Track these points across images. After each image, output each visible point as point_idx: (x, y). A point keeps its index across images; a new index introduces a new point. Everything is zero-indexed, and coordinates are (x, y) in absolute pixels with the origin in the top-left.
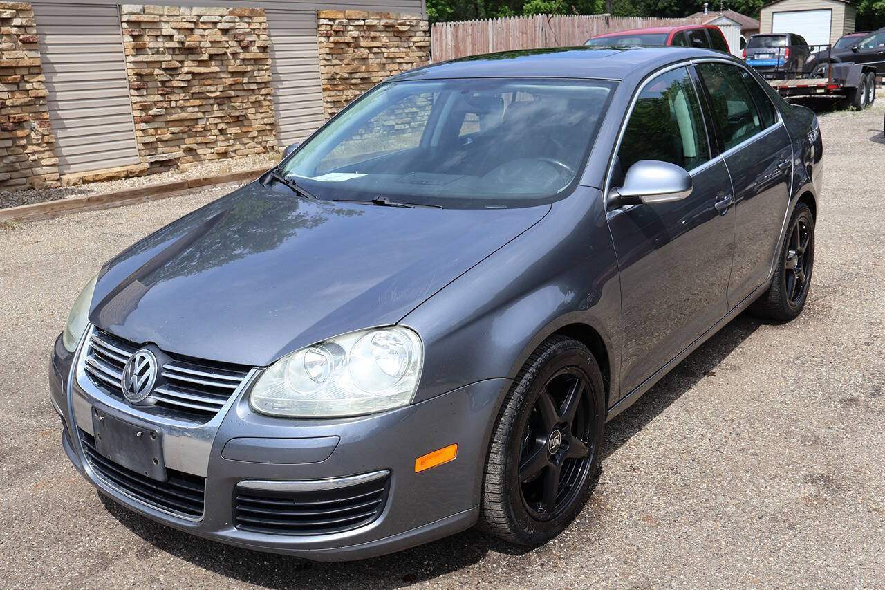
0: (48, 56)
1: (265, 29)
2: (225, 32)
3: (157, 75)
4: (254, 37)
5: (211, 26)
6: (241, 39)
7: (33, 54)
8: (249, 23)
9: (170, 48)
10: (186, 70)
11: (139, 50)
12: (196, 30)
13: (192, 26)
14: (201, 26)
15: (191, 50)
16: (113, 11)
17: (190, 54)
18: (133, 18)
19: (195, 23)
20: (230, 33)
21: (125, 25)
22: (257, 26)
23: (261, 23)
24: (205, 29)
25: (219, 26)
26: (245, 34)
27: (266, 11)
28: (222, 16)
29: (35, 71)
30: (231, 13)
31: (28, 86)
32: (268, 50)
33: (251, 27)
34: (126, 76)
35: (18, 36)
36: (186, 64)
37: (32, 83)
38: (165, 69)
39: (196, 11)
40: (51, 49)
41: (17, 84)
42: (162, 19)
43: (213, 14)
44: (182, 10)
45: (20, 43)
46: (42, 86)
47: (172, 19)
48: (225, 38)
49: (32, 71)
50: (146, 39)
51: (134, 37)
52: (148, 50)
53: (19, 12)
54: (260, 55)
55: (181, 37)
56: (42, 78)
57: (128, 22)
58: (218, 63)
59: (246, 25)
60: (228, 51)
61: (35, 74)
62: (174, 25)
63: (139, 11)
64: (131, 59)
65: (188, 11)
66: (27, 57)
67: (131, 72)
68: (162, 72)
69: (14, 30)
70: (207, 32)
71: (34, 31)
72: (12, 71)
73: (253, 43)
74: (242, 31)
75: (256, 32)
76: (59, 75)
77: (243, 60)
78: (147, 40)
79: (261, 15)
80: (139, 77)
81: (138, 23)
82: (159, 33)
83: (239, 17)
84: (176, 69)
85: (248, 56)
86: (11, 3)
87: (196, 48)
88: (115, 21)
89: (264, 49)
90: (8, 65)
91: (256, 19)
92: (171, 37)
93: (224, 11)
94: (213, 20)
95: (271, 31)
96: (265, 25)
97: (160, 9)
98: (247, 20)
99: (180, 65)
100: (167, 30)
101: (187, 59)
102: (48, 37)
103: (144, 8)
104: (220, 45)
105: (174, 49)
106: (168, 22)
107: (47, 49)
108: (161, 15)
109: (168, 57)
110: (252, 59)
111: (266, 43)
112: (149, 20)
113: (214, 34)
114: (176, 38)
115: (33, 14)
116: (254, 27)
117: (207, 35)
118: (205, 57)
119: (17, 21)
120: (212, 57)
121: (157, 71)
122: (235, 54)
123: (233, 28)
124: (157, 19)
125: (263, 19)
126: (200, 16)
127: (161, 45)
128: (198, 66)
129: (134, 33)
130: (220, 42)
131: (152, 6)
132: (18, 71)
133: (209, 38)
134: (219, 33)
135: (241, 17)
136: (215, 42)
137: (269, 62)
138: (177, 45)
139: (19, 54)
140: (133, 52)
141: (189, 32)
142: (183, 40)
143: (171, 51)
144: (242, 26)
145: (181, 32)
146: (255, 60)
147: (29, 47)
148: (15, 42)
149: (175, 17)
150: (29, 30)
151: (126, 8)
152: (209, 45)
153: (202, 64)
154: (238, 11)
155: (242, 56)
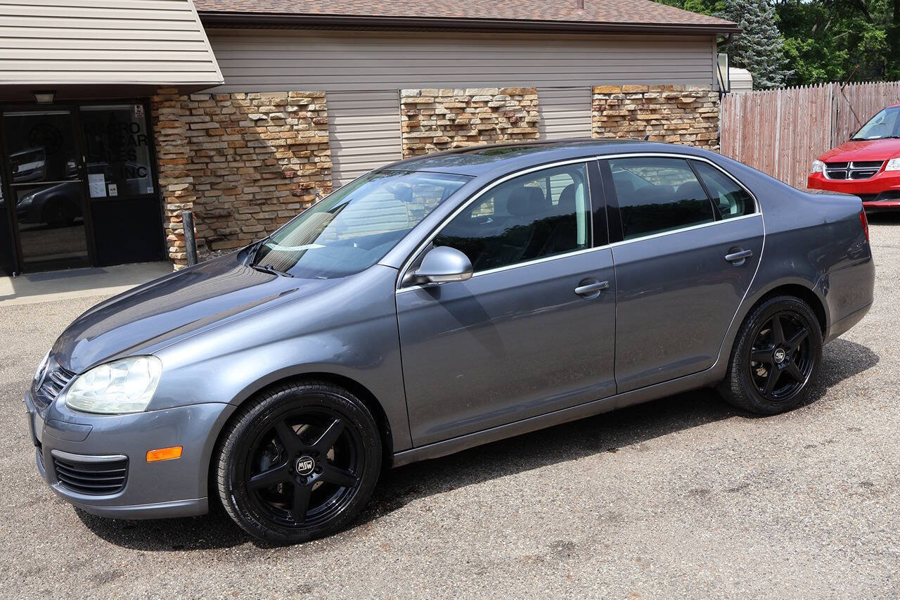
0: (336, 135)
1: (535, 106)
2: (495, 109)
3: (428, 149)
4: (524, 114)
5: (482, 105)
6: (511, 115)
7: (323, 133)
8: (520, 101)
9: (442, 125)
10: (455, 144)
11: (413, 128)
12: (468, 109)
13: (464, 105)
14: (473, 105)
15: (462, 127)
16: (395, 95)
17: (461, 130)
18: (410, 100)
19: (467, 103)
20: (500, 111)
21: (403, 107)
22: (528, 103)
23: (531, 101)
24: (476, 108)
25: (490, 104)
26: (515, 111)
27: (538, 89)
28: (493, 96)
29: (323, 147)
30: (503, 93)
31: (317, 160)
32: (537, 125)
33: (522, 104)
34: (401, 151)
35: (312, 118)
36: (456, 139)
37: (320, 157)
38: (436, 144)
39: (469, 92)
40: (339, 128)
41: (308, 158)
42: (437, 100)
43: (484, 94)
44: (456, 92)
45: (313, 125)
46: (328, 159)
47: (446, 100)
48: (494, 115)
49: (321, 147)
50: (421, 118)
51: (409, 117)
52: (422, 127)
53: (314, 99)
54: (529, 130)
55: (453, 116)
56: (328, 152)
57: (405, 104)
58: (486, 138)
59: (517, 103)
60: (497, 127)
61: (323, 149)
62: (447, 105)
63: (415, 95)
64: (406, 135)
65: (461, 93)
66: (318, 136)
67: (405, 147)
68: (433, 146)
69: (309, 114)
70: (478, 111)
71: (326, 115)
72: (304, 148)
73: (523, 119)
74: (511, 109)
75: (526, 109)
76: (343, 150)
77: (511, 134)
78: (422, 120)
79: (532, 93)
80: (411, 151)
81: (415, 104)
82: (433, 113)
83: (510, 96)
84: (446, 143)
85: (516, 131)
86: (308, 93)
87: (466, 125)
88: (396, 103)
89: (533, 124)
90: (301, 142)
91: (526, 97)
92: (444, 115)
93: (495, 91)
94: (483, 100)
95: (543, 107)
96: (535, 103)
97: (434, 92)
98: (517, 98)
99: (450, 140)
100: (440, 109)
101: (457, 135)
102: (337, 118)
103: (420, 91)
104: (490, 122)
105: (445, 126)
106: (442, 103)
107: (336, 129)
108: (435, 97)
109: (439, 133)
110: (520, 134)
111: (535, 119)
112: (423, 101)
113: (485, 112)
114: (448, 117)
115: (325, 101)
116: (525, 104)
117: (478, 113)
118: (473, 133)
119: (311, 107)
120: (481, 132)
121: (428, 146)
122: (503, 129)
123: (504, 106)
124: (432, 100)
125: (533, 97)
126: (472, 97)
127: (434, 123)
128: (467, 141)
129: (409, 114)
130: (490, 119)
131: (428, 90)
132: (309, 148)
133: (480, 116)
134: (490, 110)
135: (512, 96)
136: (485, 119)
137: (537, 136)
138: (448, 123)
139: (312, 133)
140: (405, 129)
141: (461, 111)
142: (453, 118)
143: (443, 129)
144: (513, 104)
145: (454, 111)
146: (523, 134)
147: (320, 127)
148: (309, 124)
149: (449, 99)
150: (321, 113)
151: (404, 93)
152: (479, 122)
153: (470, 139)
154: (509, 91)
155: (509, 131)
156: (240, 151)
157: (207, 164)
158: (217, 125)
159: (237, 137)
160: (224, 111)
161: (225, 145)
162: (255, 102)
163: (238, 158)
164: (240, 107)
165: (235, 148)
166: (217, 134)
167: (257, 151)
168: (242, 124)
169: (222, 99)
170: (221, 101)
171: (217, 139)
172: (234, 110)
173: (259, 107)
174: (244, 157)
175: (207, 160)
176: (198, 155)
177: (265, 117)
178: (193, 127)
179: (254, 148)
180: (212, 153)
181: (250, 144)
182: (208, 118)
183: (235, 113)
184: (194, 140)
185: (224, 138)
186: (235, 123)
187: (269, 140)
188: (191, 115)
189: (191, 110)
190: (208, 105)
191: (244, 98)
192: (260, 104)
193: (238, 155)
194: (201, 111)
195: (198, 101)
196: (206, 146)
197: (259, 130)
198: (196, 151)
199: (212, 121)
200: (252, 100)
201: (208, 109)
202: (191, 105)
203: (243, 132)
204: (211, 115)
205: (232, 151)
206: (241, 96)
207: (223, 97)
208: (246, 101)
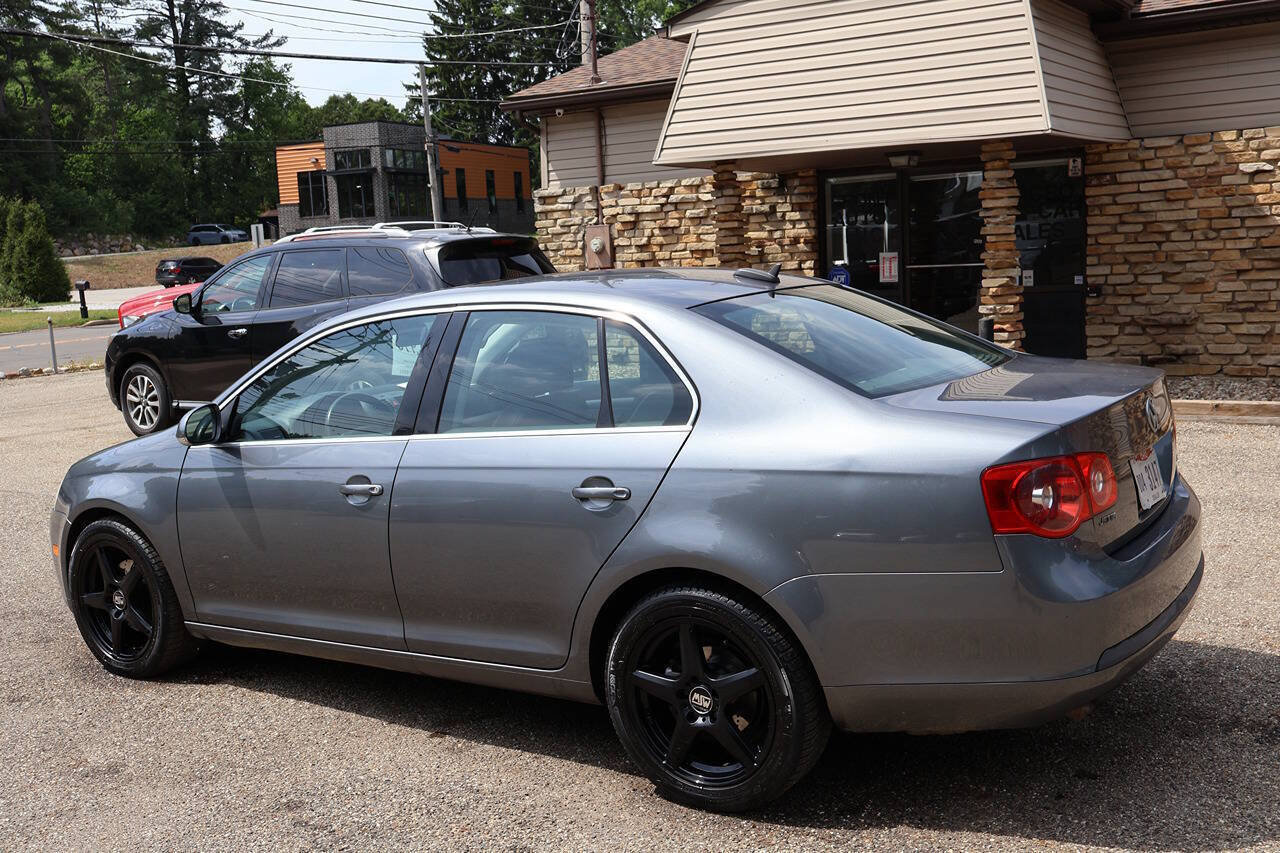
156: (1217, 224)
157: (1159, 244)
158: (1183, 184)
159: (1216, 201)
160: (1198, 161)
161: (1193, 214)
162: (1253, 144)
163: (1212, 235)
164: (1227, 152)
165: (1211, 219)
166: (1180, 197)
167: (1248, 223)
168: (1226, 180)
169: (1194, 142)
170: (1194, 145)
171: (1181, 205)
172: (1215, 158)
173: (1259, 150)
174: (1224, 233)
175: (1159, 238)
176: (1149, 230)
177: (1268, 167)
178: (1143, 187)
179: (1243, 219)
180: (1168, 228)
181: (1235, 213)
182: (1168, 174)
183: (1215, 164)
184: (1144, 207)
185: (1193, 203)
186: (1214, 178)
187: (1271, 205)
188: (1144, 169)
189: (1142, 161)
190: (1172, 153)
191: (1234, 137)
192: (1262, 146)
193: (1214, 230)
194: (1160, 163)
195: (1156, 149)
196: (1162, 216)
197: (1257, 188)
198: (1145, 224)
199: (1176, 177)
200: (1249, 140)
201: (1170, 160)
202: (1142, 155)
203: (1227, 192)
204: (1174, 168)
205: (1204, 224)
206: (1232, 135)
207: (1196, 138)
208: (1238, 143)
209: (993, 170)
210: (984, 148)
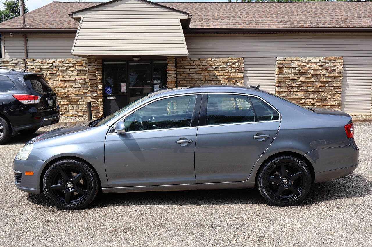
0: (247, 74)
1: (342, 65)
2: (321, 66)
3: (287, 82)
4: (336, 68)
5: (314, 64)
6: (328, 69)
7: (241, 74)
8: (334, 63)
9: (294, 72)
10: (299, 80)
11: (280, 73)
12: (307, 66)
13: (305, 64)
14: (310, 64)
15: (304, 73)
16: (274, 59)
17: (303, 74)
18: (280, 62)
19: (307, 63)
20: (323, 67)
21: (277, 64)
22: (338, 64)
23: (340, 63)
24: (311, 65)
25: (318, 64)
26: (331, 67)
27: (343, 58)
28: (320, 60)
29: (241, 79)
30: (325, 59)
31: (238, 84)
32: (342, 73)
33: (335, 64)
34: (275, 82)
35: (237, 68)
36: (300, 78)
37: (239, 83)
38: (291, 80)
39: (308, 58)
40: (248, 72)
41: (234, 83)
42: (293, 62)
43: (316, 59)
44: (302, 58)
45: (237, 70)
46: (242, 84)
47: (297, 62)
48: (320, 69)
49: (240, 79)
50: (284, 69)
51: (279, 68)
52: (285, 73)
53: (238, 60)
54: (338, 75)
55: (299, 68)
56: (243, 81)
57: (278, 63)
58: (315, 78)
59: (332, 64)
60: (321, 73)
61: (241, 80)
62: (297, 64)
63: (282, 59)
64: (277, 76)
65: (305, 59)
66: (239, 75)
67: (277, 80)
68: (289, 81)
69: (236, 66)
70: (312, 66)
71: (243, 67)
72: (233, 79)
73: (335, 70)
74: (329, 66)
75: (337, 66)
76: (250, 81)
77: (328, 77)
78: (285, 70)
79: (340, 59)
80: (279, 82)
81: (283, 63)
82: (290, 67)
83: (329, 60)
84: (295, 80)
85: (330, 75)
86: (236, 58)
87: (306, 72)
88: (274, 63)
89: (340, 73)
90: (231, 77)
91: (337, 61)
92: (296, 68)
93: (321, 58)
94: (315, 62)
95: (346, 65)
96: (341, 63)
97: (292, 58)
98: (332, 61)
99: (297, 78)
100: (294, 65)
101: (301, 76)
102: (248, 68)
103: (285, 58)
104: (318, 71)
105: (296, 73)
106: (295, 63)
107: (247, 72)
108: (292, 60)
109: (293, 75)
110: (333, 77)
111: (341, 71)
112: (286, 62)
113: (316, 67)
114: (297, 69)
115: (243, 61)
116: (336, 64)
117: (312, 68)
118: (309, 76)
119: (237, 64)
120: (313, 76)
121: (287, 80)
122: (324, 75)
123: (325, 65)
124: (290, 62)
125: (341, 61)
126: (310, 60)
127: (291, 71)
128: (305, 79)
130: (318, 70)
131: (289, 57)
132: (235, 79)
133: (313, 69)
134: (318, 66)
135: (330, 60)
136: (315, 70)
137: (342, 78)
138: (297, 71)
139: (236, 74)
140: (277, 73)
141: (304, 66)
142: (299, 69)
143: (294, 73)
144: (330, 64)
145: (300, 66)
146: (334, 77)
147: (240, 71)
148: (236, 70)
149: (299, 61)
150: (241, 66)
151: (278, 58)
152: (313, 71)
153: (307, 78)
154: (329, 58)
155: (327, 76)
156: (207, 79)
157: (195, 84)
158: (200, 70)
159: (207, 74)
160: (203, 64)
161: (202, 77)
162: (215, 61)
163: (206, 82)
164: (209, 63)
165: (206, 78)
166: (199, 73)
167: (214, 80)
168: (209, 69)
169: (202, 60)
170: (202, 61)
171: (199, 75)
172: (207, 64)
173: (216, 63)
174: (209, 82)
175: (195, 82)
176: (192, 80)
177: (218, 67)
178: (191, 70)
179: (213, 79)
180: (197, 80)
181: (211, 77)
182: (196, 67)
183: (207, 65)
184: (191, 75)
185: (202, 74)
186: (207, 69)
187: (219, 76)
188: (191, 65)
189: (190, 64)
190: (197, 62)
191: (211, 60)
192: (217, 62)
193: (207, 81)
194: (194, 64)
195: (193, 61)
196: (195, 77)
197: (216, 72)
198: (191, 79)
199: (198, 68)
200: (214, 60)
201: (197, 64)
202: (191, 62)
203: (209, 72)
204: (198, 66)
205: (204, 79)
206: (210, 59)
207: (203, 59)
208: (211, 61)
209: (171, 63)
210: (168, 58)
